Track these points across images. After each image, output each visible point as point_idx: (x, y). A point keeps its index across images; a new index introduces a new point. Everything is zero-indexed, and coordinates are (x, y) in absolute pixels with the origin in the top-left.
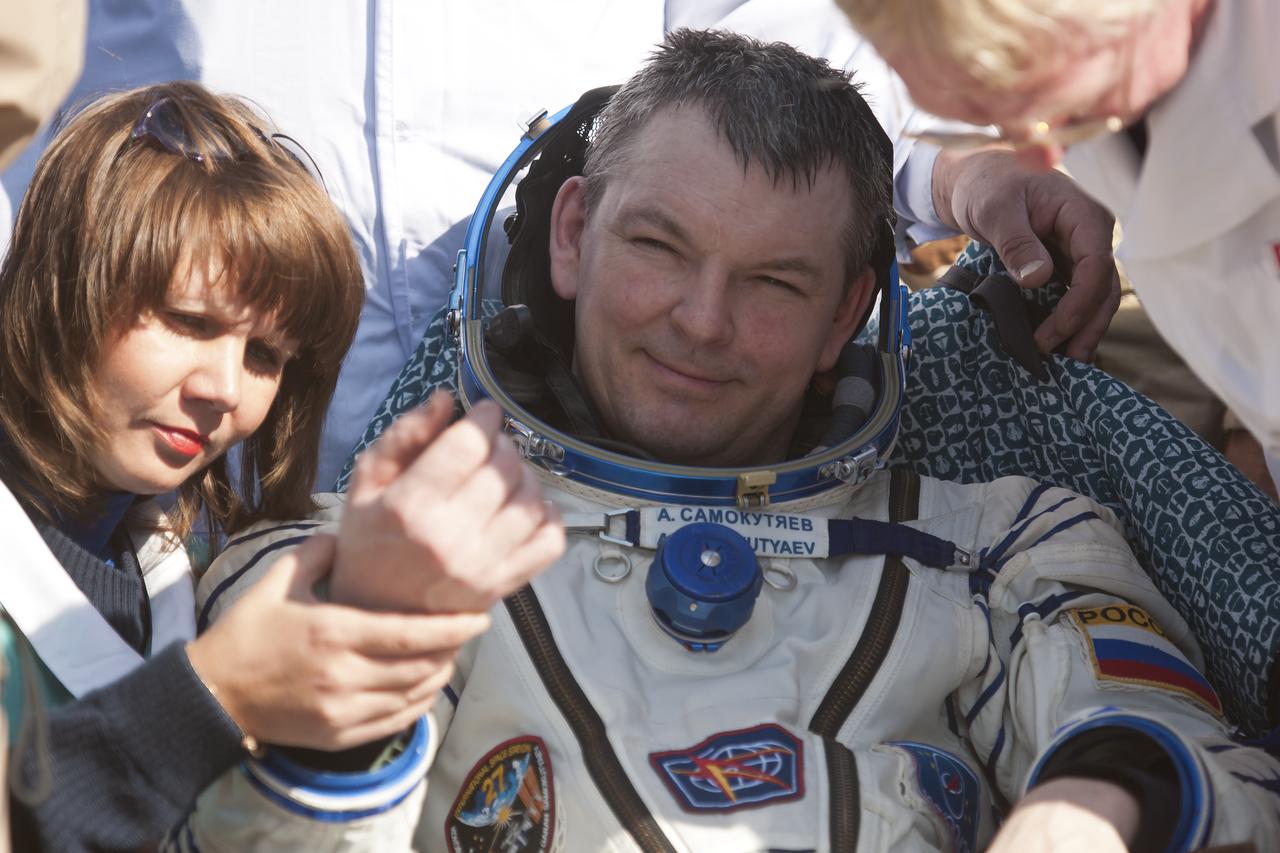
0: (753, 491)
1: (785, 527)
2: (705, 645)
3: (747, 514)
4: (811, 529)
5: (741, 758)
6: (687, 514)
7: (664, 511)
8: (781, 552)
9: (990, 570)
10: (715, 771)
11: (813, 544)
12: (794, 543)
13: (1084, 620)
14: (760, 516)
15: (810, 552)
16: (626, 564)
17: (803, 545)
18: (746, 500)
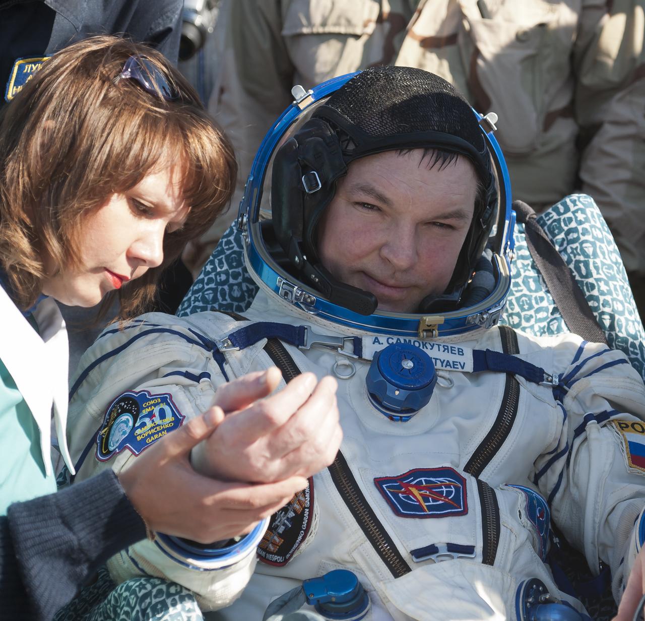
0: (429, 328)
1: (448, 352)
2: (401, 417)
3: (426, 343)
4: (463, 355)
5: (430, 487)
6: (391, 341)
7: (376, 338)
8: (446, 367)
9: (565, 387)
10: (414, 490)
11: (464, 363)
12: (453, 362)
13: (622, 428)
14: (434, 344)
15: (463, 368)
16: (352, 369)
17: (458, 364)
18: (425, 334)
